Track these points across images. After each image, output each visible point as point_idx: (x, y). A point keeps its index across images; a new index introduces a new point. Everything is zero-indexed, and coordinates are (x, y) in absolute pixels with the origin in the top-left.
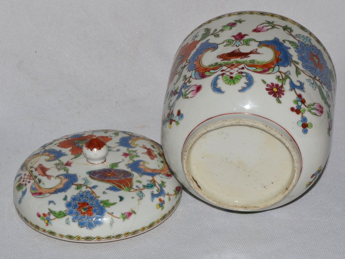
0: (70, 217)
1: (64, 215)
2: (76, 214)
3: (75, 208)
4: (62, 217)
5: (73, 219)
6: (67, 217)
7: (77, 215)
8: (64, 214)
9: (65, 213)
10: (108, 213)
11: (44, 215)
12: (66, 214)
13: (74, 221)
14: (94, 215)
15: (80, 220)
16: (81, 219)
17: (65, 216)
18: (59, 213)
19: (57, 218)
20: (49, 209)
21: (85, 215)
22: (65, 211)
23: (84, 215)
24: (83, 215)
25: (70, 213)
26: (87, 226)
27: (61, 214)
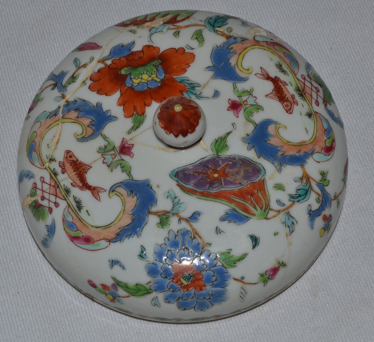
0: (161, 296)
1: (146, 292)
2: (171, 290)
3: (166, 277)
4: (144, 295)
5: (166, 299)
6: (154, 294)
7: (173, 291)
8: (147, 290)
9: (148, 287)
10: (235, 279)
11: (104, 286)
12: (151, 289)
13: (169, 302)
14: (207, 287)
15: (180, 300)
16: (182, 298)
17: (149, 293)
18: (135, 288)
19: (133, 295)
20: (114, 279)
21: (190, 290)
22: (147, 284)
23: (188, 290)
24: (186, 290)
25: (160, 288)
26: (194, 307)
27: (139, 290)
